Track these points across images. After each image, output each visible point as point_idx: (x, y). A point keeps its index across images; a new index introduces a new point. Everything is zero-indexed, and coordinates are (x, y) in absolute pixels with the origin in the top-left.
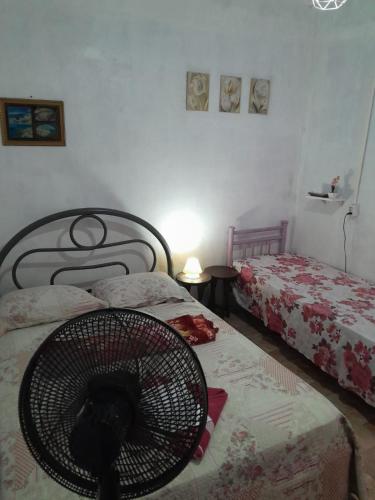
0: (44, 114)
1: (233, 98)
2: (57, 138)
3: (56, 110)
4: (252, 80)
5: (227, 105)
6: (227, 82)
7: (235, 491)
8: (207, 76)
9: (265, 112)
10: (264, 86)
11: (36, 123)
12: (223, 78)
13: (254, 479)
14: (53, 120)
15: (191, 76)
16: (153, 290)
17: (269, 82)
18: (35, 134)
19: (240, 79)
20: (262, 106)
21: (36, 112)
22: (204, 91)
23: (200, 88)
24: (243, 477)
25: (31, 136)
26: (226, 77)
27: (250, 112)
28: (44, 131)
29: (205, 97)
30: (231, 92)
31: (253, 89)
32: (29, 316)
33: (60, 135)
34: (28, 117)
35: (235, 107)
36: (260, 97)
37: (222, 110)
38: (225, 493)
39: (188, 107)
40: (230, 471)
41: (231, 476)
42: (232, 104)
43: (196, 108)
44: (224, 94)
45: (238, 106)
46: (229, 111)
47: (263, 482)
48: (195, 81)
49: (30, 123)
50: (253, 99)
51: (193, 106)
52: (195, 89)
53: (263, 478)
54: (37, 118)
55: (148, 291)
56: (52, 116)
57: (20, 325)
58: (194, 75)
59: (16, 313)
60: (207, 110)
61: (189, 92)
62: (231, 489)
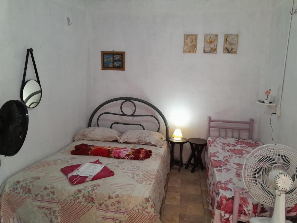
0: (117, 57)
1: (212, 46)
2: (121, 67)
3: (122, 55)
4: (225, 35)
5: (208, 49)
6: (208, 37)
7: (79, 202)
8: (196, 36)
9: (235, 52)
10: (234, 38)
11: (114, 61)
12: (206, 36)
13: (89, 202)
14: (121, 59)
15: (187, 36)
16: (142, 137)
17: (237, 36)
18: (113, 65)
19: (217, 36)
20: (232, 49)
21: (115, 56)
22: (194, 43)
23: (192, 42)
24: (84, 199)
25: (112, 66)
26: (207, 35)
27: (224, 53)
28: (117, 64)
29: (195, 46)
30: (211, 42)
31: (226, 40)
32: (88, 135)
33: (123, 66)
34: (111, 59)
35: (214, 50)
36: (231, 44)
37: (205, 52)
38: (74, 201)
39: (185, 52)
40: (79, 193)
41: (79, 195)
42: (212, 48)
43: (189, 52)
44: (206, 44)
45: (216, 49)
46: (210, 53)
47: (93, 206)
48: (189, 39)
49: (112, 61)
50: (226, 46)
51: (187, 51)
52: (189, 43)
53: (93, 204)
54: (114, 59)
55: (139, 137)
56: (120, 58)
57: (85, 139)
58: (188, 36)
59: (84, 133)
60: (196, 52)
61: (185, 44)
62: (78, 201)
